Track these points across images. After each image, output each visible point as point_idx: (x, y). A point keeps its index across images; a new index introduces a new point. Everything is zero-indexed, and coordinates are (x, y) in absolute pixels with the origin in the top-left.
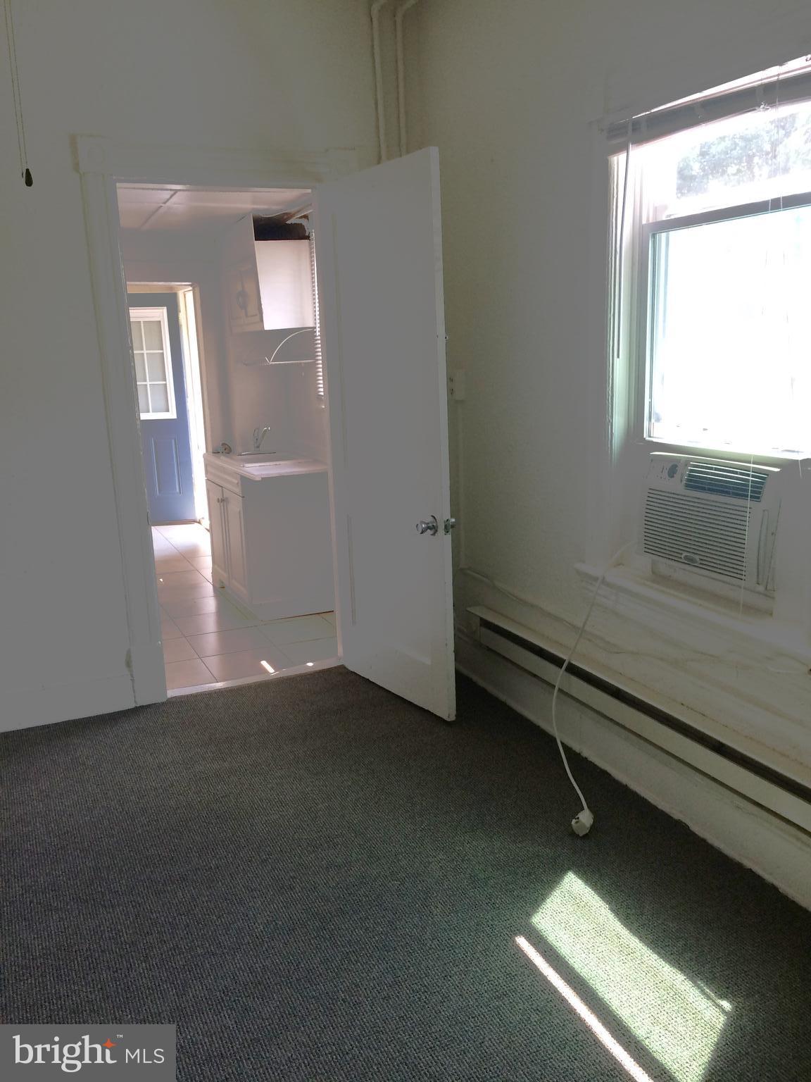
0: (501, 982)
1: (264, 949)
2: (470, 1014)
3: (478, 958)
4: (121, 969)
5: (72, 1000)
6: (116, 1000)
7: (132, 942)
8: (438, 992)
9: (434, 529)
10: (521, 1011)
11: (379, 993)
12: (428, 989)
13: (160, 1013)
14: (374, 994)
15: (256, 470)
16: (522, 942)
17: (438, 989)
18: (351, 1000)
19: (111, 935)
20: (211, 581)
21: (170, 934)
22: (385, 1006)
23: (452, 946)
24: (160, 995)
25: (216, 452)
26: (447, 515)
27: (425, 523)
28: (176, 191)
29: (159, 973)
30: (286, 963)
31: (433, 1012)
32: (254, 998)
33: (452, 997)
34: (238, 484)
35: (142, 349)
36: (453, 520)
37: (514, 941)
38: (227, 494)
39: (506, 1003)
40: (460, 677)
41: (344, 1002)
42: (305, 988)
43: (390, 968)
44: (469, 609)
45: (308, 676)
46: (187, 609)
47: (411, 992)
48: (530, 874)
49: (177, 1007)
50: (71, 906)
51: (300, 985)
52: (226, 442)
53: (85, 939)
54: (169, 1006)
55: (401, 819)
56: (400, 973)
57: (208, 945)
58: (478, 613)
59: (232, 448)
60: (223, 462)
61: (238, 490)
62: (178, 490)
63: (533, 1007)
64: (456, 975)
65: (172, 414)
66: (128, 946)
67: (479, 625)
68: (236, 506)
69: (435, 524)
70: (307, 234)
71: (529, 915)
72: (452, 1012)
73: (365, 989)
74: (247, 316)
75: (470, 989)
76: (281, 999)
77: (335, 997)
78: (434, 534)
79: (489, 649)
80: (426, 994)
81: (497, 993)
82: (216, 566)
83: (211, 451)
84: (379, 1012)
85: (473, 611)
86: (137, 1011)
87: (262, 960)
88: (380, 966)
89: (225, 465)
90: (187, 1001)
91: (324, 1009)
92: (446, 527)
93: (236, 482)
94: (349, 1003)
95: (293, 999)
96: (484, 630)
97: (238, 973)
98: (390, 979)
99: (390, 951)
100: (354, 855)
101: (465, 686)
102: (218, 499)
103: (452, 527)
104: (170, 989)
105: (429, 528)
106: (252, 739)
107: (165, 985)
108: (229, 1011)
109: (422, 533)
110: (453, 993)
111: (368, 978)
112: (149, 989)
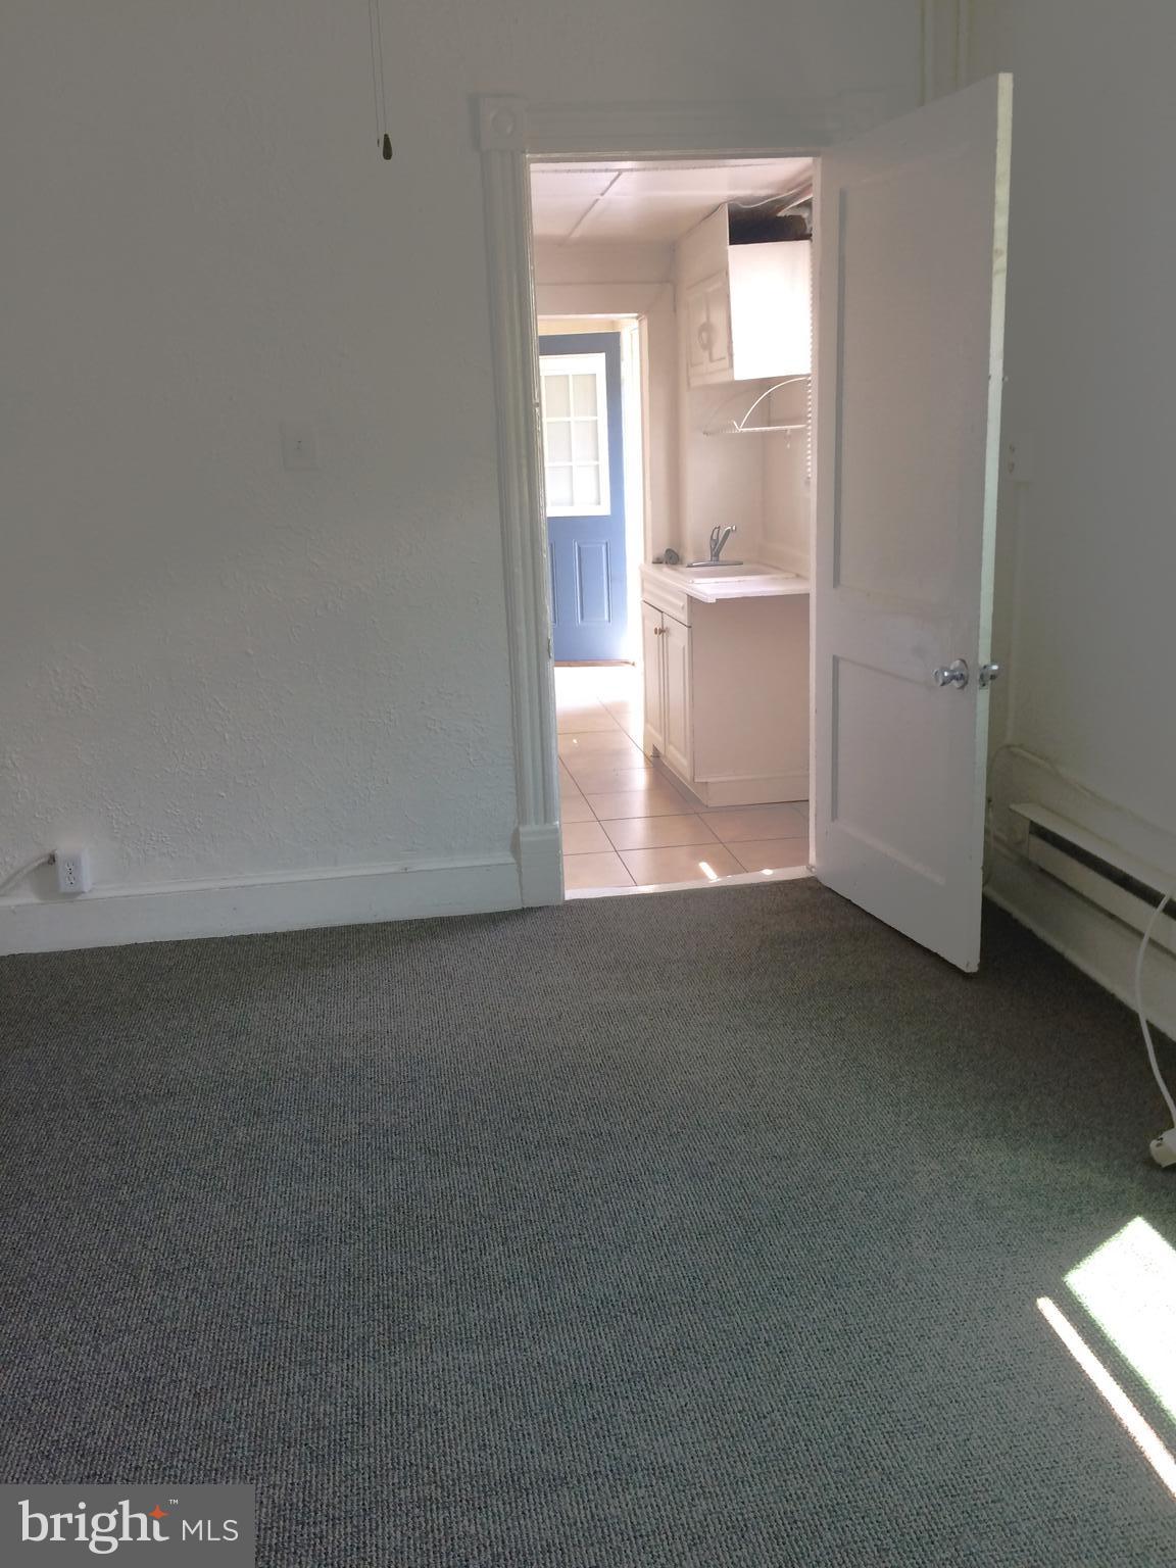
0: (1006, 1358)
1: (662, 1253)
2: (954, 1397)
3: (975, 1319)
4: (471, 1249)
5: (407, 1280)
6: (461, 1289)
7: (489, 1215)
8: (907, 1356)
9: (962, 679)
10: (1033, 1406)
11: (819, 1342)
12: (893, 1349)
13: (515, 1316)
14: (811, 1342)
15: (712, 588)
16: (1046, 1306)
17: (909, 1353)
18: (778, 1344)
19: (463, 1201)
20: (642, 746)
21: (538, 1214)
22: (826, 1362)
23: (936, 1296)
24: (518, 1292)
25: (658, 562)
26: (984, 658)
27: (948, 670)
28: (620, 171)
29: (520, 1261)
30: (691, 1278)
31: (897, 1382)
32: (642, 1318)
33: (927, 1367)
34: (683, 608)
35: (568, 415)
36: (995, 667)
37: (1034, 1304)
38: (668, 623)
39: (1011, 1391)
40: (989, 909)
41: (768, 1345)
42: (714, 1317)
43: (840, 1310)
44: (1013, 807)
45: (763, 889)
46: (607, 783)
47: (868, 1349)
48: (1072, 1211)
49: (539, 1312)
50: (417, 1157)
51: (706, 1311)
52: (674, 549)
53: (430, 1203)
54: (528, 1307)
55: (877, 1104)
56: (852, 1319)
57: (586, 1236)
58: (1027, 815)
59: (680, 555)
60: (666, 574)
61: (684, 617)
62: (606, 618)
63: (1054, 1403)
64: (938, 1336)
65: (604, 509)
66: (483, 1220)
67: (1027, 832)
68: (679, 638)
69: (964, 673)
70: (808, 232)
71: (1064, 1270)
72: (927, 1388)
73: (800, 1333)
74: (711, 360)
75: (957, 1361)
76: (678, 1325)
77: (756, 1336)
78: (962, 687)
79: (1042, 870)
80: (888, 1355)
81: (999, 1374)
82: (649, 726)
83: (651, 560)
84: (816, 1368)
85: (1021, 812)
86: (486, 1308)
87: (658, 1268)
88: (824, 1305)
89: (668, 581)
90: (552, 1305)
91: (737, 1349)
92: (982, 676)
93: (681, 604)
94: (774, 1348)
95: (696, 1329)
96: (1036, 842)
97: (623, 1280)
98: (837, 1325)
99: (842, 1288)
100: (802, 1145)
101: (996, 922)
102: (656, 629)
103: (993, 677)
104: (532, 1286)
105: (953, 677)
106: (674, 967)
107: (525, 1280)
108: (607, 1329)
109: (944, 684)
110: (930, 1362)
111: (805, 1318)
112: (504, 1281)
